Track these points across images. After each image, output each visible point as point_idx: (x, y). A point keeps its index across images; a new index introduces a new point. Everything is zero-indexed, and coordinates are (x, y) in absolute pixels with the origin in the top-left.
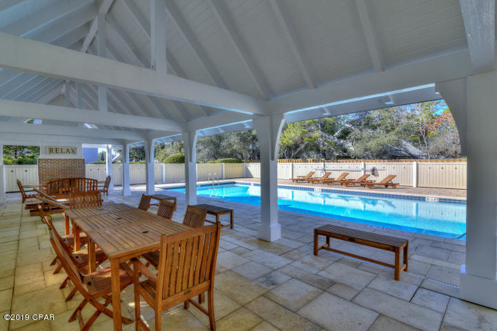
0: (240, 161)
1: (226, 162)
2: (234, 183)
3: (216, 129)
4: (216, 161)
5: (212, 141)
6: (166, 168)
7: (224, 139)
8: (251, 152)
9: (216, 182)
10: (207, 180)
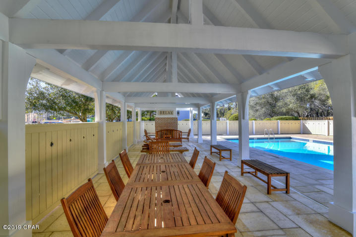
0: (297, 119)
1: (282, 119)
2: (291, 138)
3: (269, 86)
4: (272, 118)
5: (268, 102)
6: (230, 124)
7: (279, 100)
8: (309, 110)
9: (271, 136)
10: (263, 134)
